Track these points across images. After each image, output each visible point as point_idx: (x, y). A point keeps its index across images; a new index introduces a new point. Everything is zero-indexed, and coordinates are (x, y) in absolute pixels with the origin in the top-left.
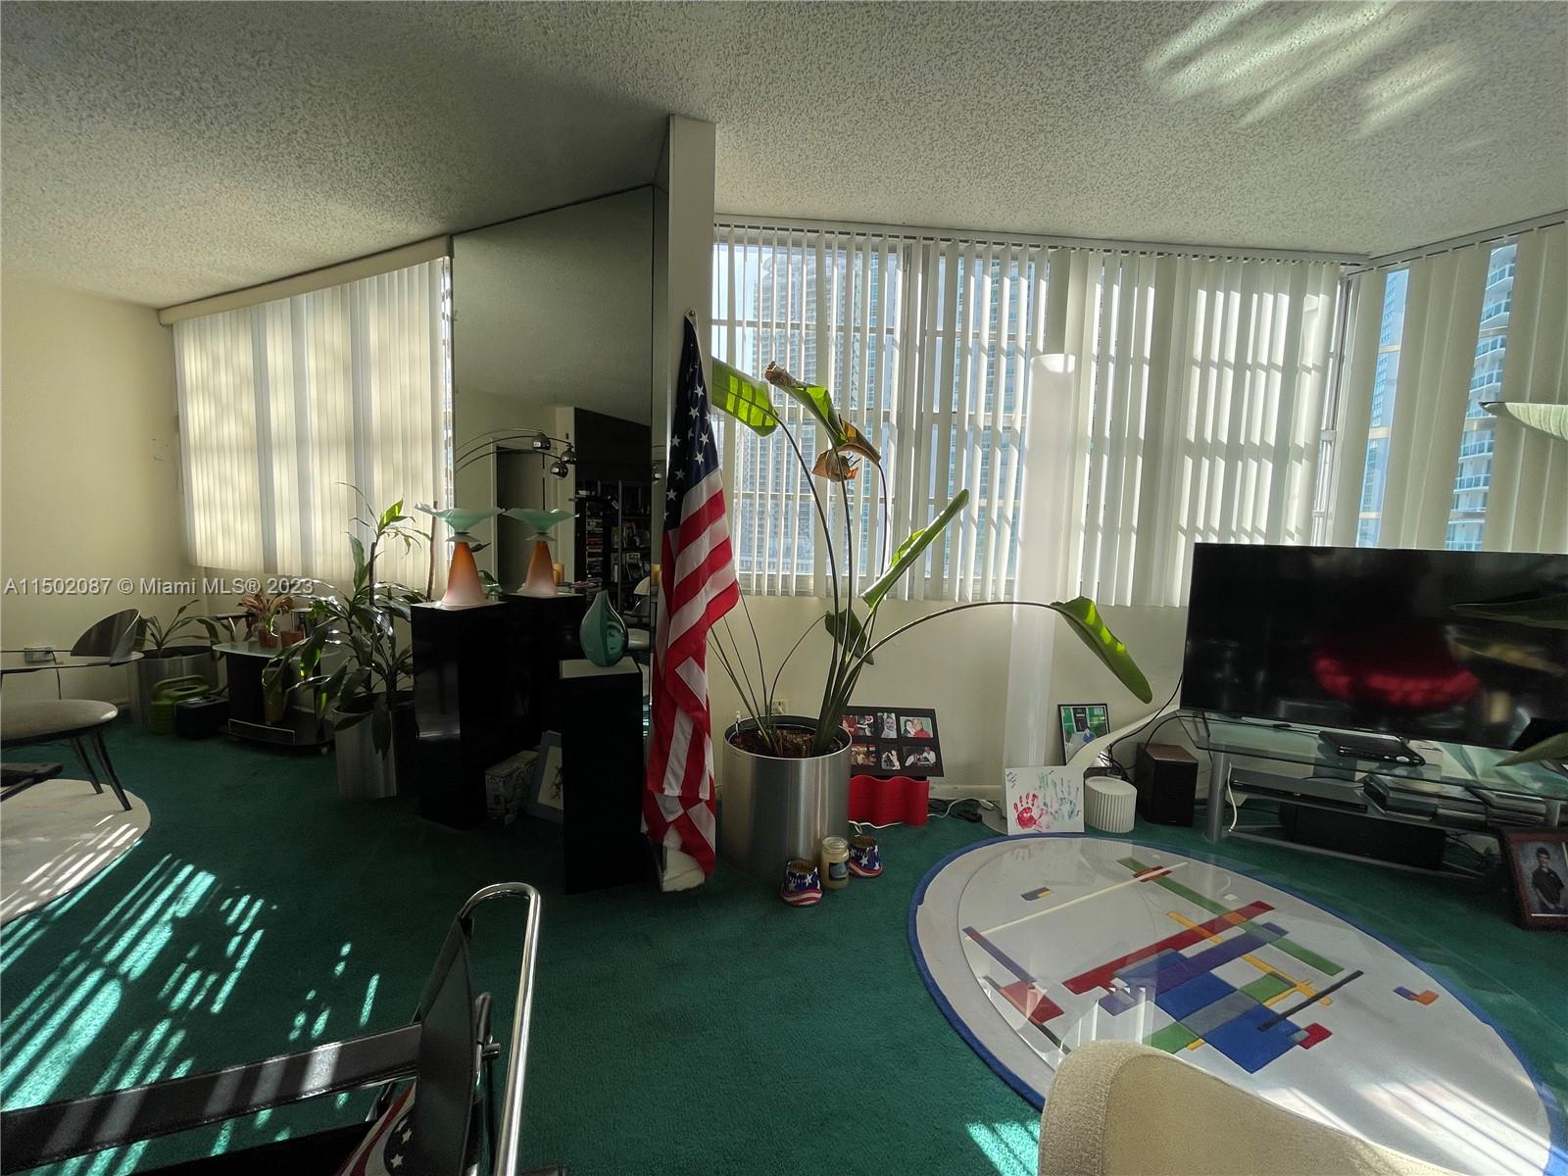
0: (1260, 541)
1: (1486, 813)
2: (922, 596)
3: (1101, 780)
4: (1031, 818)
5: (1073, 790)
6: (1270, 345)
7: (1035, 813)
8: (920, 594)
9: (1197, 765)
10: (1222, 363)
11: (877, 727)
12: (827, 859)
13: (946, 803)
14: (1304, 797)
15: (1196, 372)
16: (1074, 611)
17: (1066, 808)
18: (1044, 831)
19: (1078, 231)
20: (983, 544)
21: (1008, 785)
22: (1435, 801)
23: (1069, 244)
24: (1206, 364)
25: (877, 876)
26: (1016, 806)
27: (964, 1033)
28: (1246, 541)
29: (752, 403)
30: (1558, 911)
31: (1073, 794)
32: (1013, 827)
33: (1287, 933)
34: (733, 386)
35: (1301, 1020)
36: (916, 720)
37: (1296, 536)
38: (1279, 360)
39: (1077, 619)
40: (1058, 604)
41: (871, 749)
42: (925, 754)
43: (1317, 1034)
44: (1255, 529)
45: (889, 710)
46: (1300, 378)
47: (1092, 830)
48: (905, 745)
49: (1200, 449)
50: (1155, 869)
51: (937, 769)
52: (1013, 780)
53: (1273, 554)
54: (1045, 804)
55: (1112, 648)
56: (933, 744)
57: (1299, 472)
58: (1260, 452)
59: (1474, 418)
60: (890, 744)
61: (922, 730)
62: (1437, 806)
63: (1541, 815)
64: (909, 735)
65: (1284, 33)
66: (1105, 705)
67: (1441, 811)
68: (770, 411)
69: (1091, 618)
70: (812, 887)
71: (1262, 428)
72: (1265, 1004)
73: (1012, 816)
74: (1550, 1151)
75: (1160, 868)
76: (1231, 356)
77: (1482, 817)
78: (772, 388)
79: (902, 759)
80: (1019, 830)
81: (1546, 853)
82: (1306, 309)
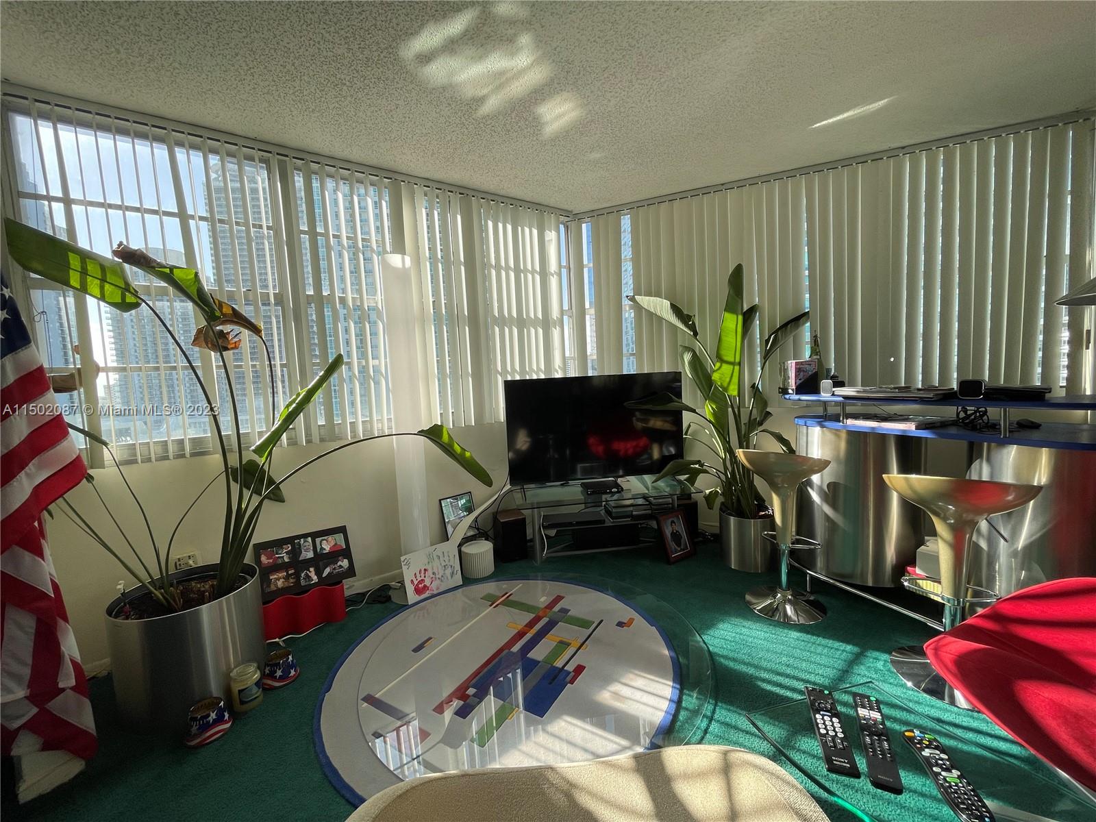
0: (542, 376)
1: (651, 509)
2: (318, 440)
3: (471, 544)
4: (425, 586)
5: (452, 557)
6: (531, 259)
7: (427, 583)
8: (316, 438)
9: (525, 519)
10: (507, 268)
11: (295, 552)
12: (236, 688)
13: (364, 594)
14: (578, 523)
15: (493, 272)
16: (433, 433)
17: (448, 571)
18: (435, 592)
19: (403, 169)
20: (366, 394)
21: (404, 568)
22: (631, 509)
23: (400, 178)
24: (498, 267)
25: (293, 681)
26: (412, 581)
27: (348, 796)
28: (535, 377)
29: (103, 280)
30: (681, 550)
31: (452, 559)
32: (412, 597)
33: (570, 610)
34: (74, 261)
35: (570, 668)
36: (330, 538)
37: (559, 371)
38: (537, 268)
39: (437, 440)
40: (422, 431)
41: (290, 572)
42: (340, 563)
43: (580, 669)
44: (539, 368)
45: (305, 536)
46: (549, 279)
47: (468, 580)
48: (321, 560)
49: (502, 322)
50: (503, 596)
51: (351, 572)
52: (408, 564)
53: (550, 383)
54: (434, 573)
55: (462, 455)
56: (346, 553)
57: (556, 333)
58: (535, 323)
59: (626, 303)
60: (308, 563)
61: (336, 544)
62: (632, 511)
63: (670, 504)
64: (325, 552)
65: (481, 58)
66: (470, 492)
67: (634, 513)
68: (127, 288)
69: (445, 438)
70: (220, 720)
71: (534, 309)
72: (554, 664)
73: (410, 589)
74: (673, 687)
75: (507, 593)
76: (512, 264)
77: (650, 512)
78: (127, 266)
79: (319, 573)
80: (418, 598)
81: (674, 523)
82: (547, 239)
